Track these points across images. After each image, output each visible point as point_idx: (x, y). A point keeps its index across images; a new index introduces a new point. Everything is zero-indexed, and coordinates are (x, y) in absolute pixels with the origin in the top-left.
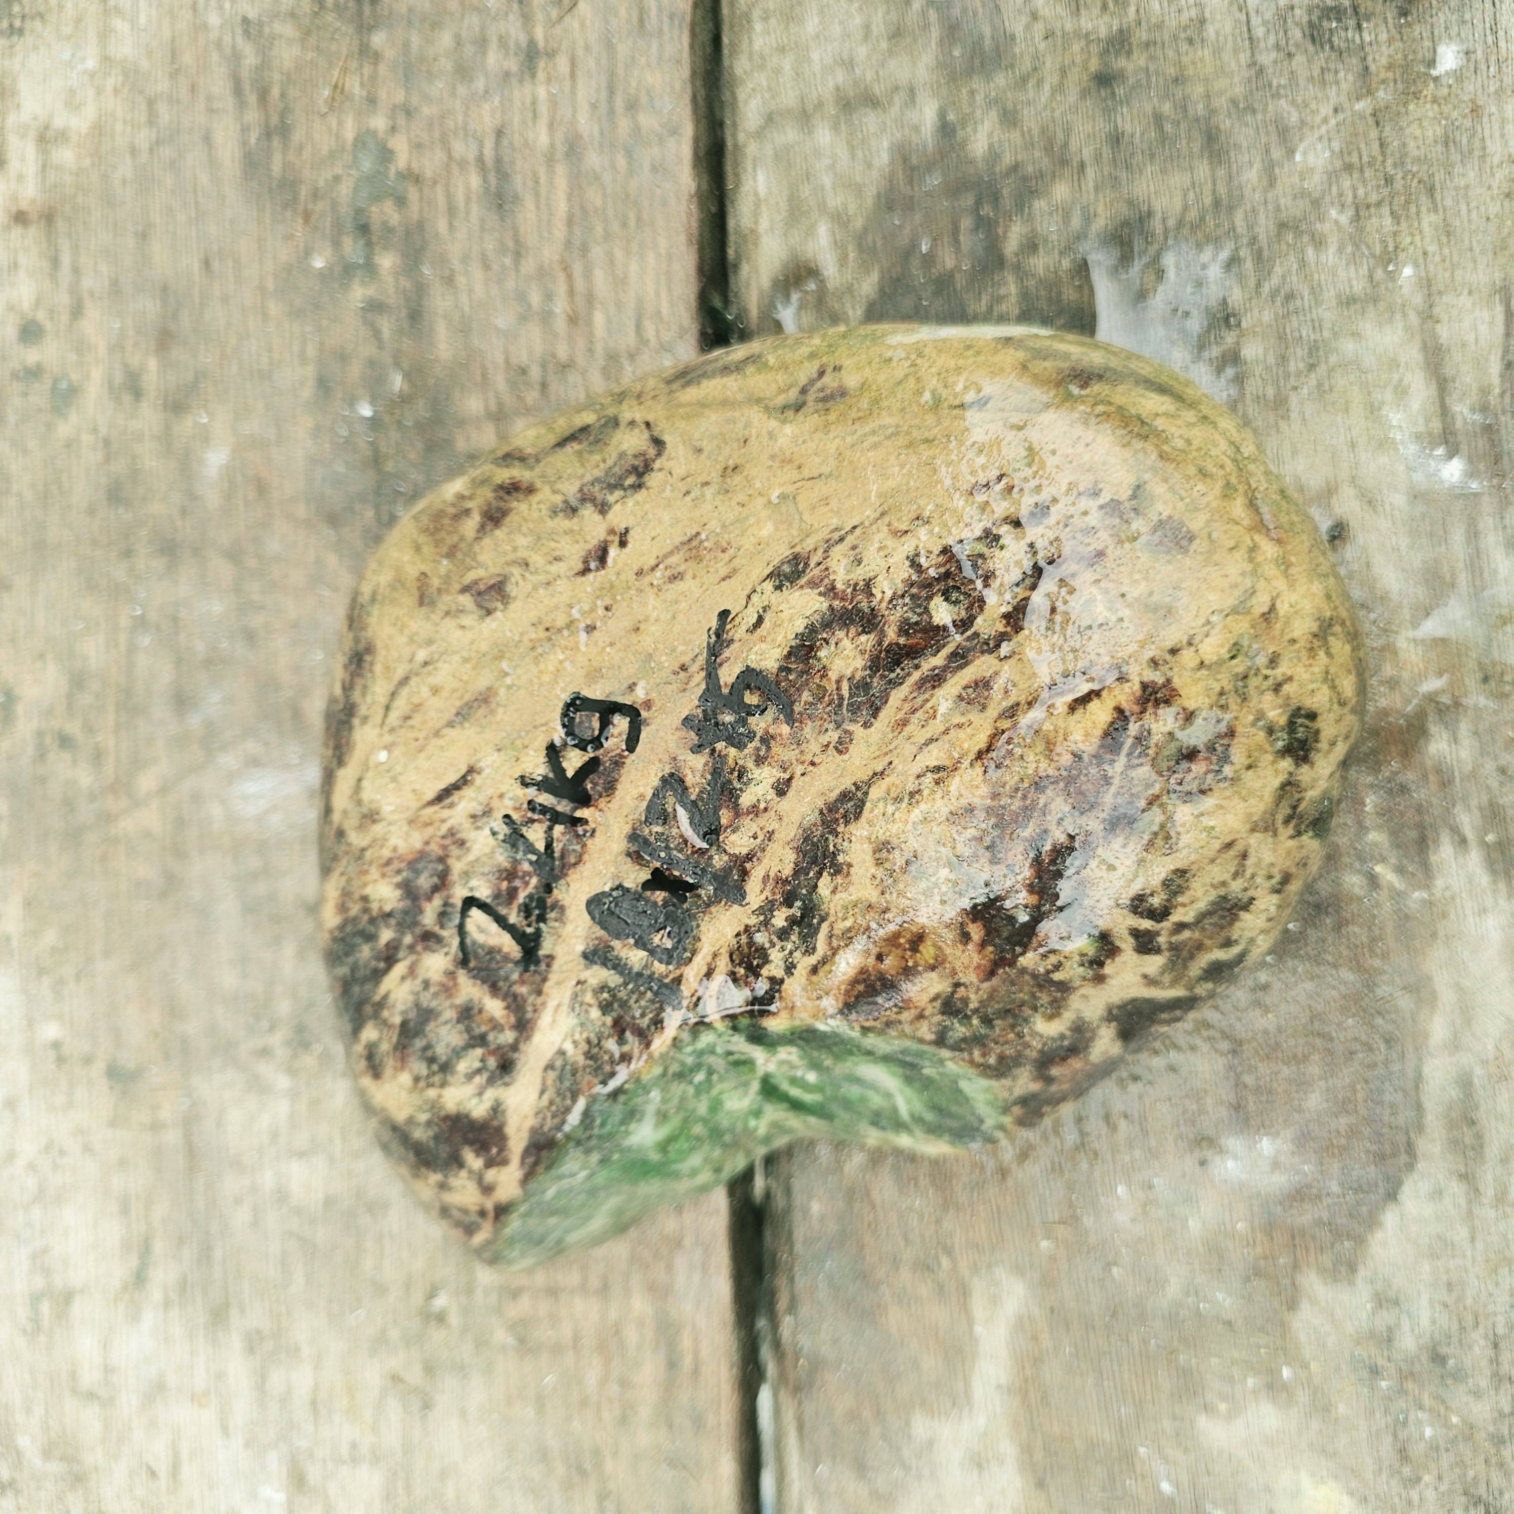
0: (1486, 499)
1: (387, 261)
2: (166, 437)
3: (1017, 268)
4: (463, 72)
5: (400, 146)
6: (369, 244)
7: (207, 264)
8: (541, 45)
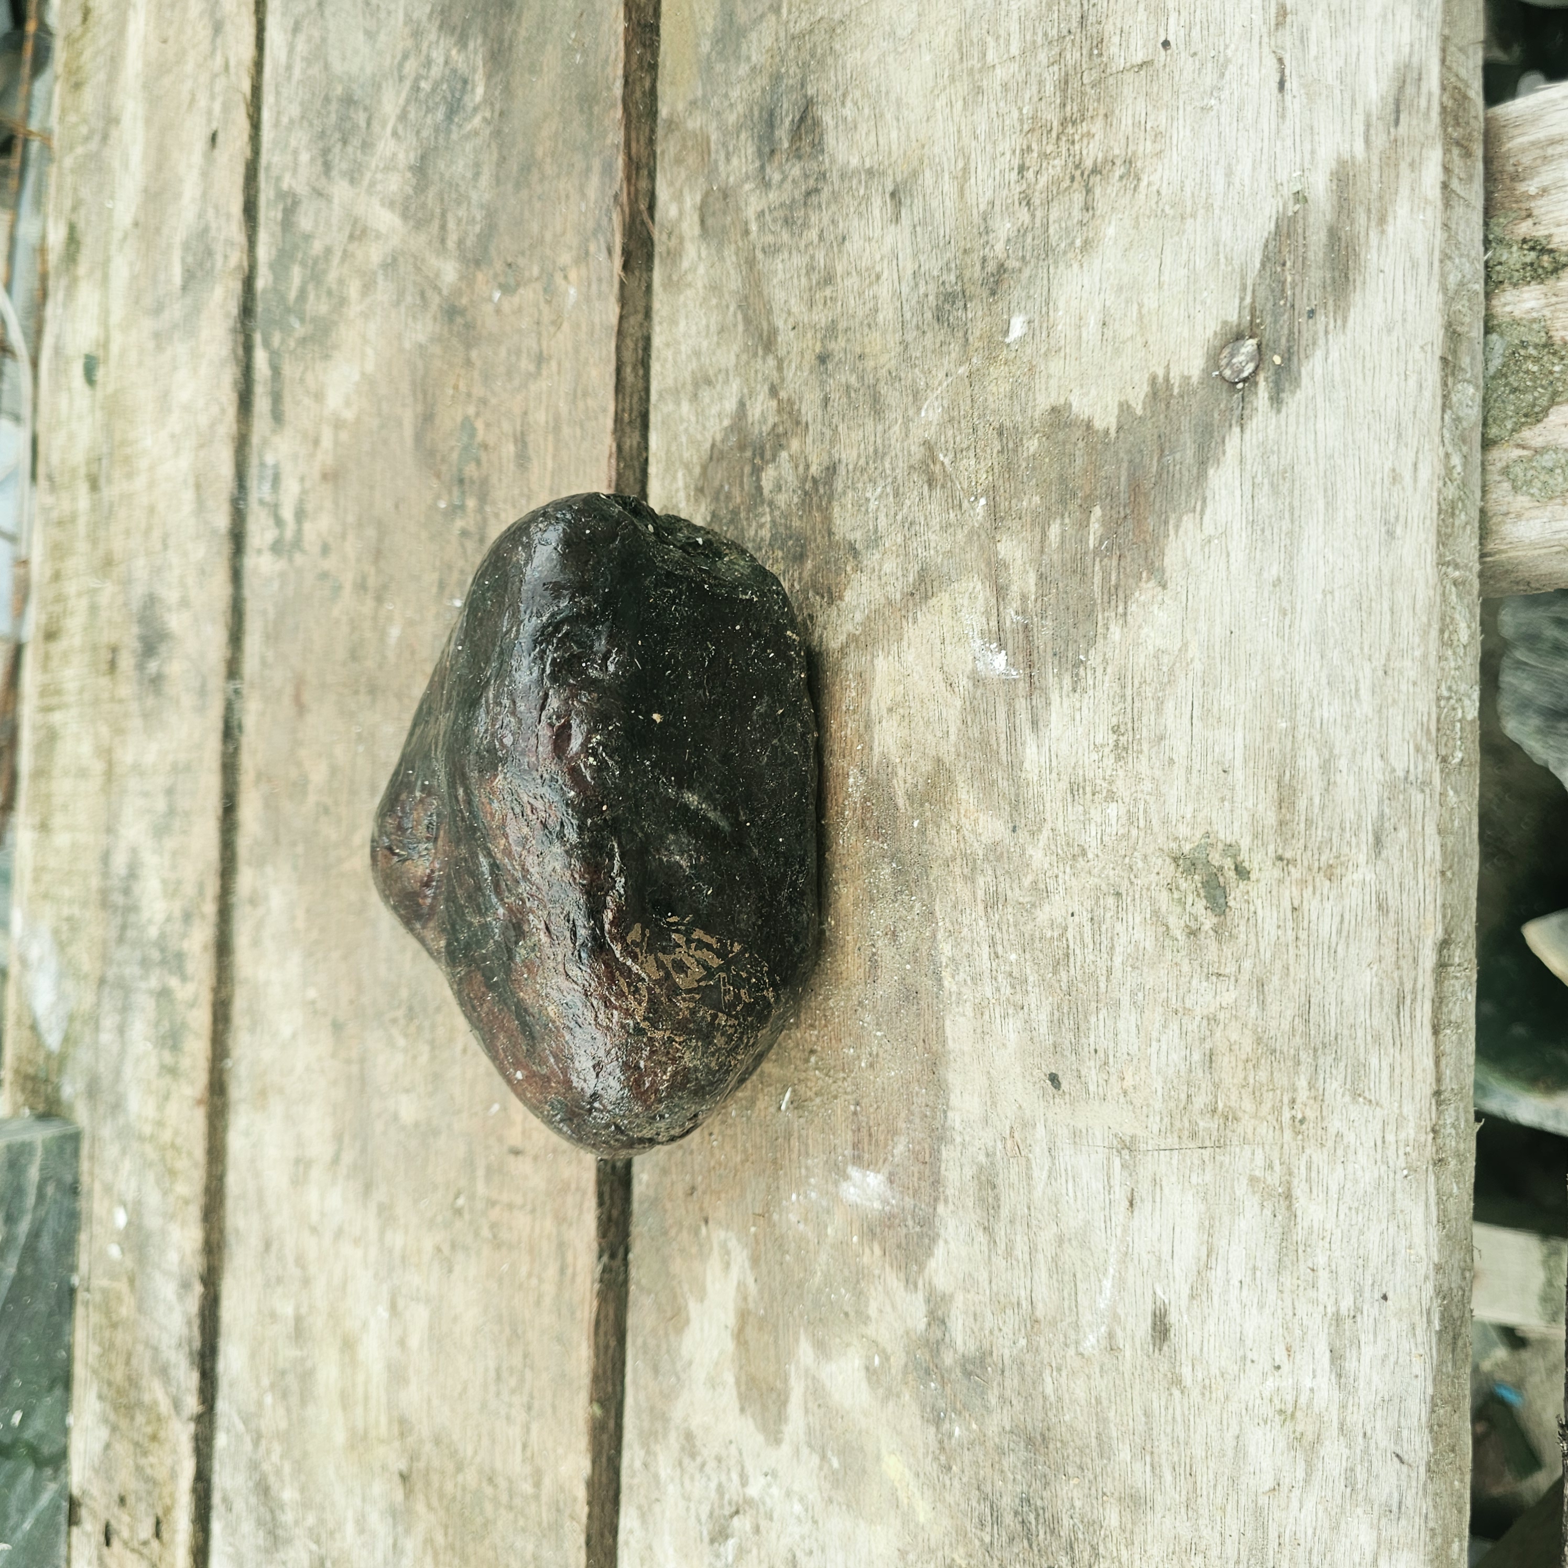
0: (1021, 684)
1: (471, 503)
2: (375, 618)
3: (771, 504)
4: (509, 374)
5: (479, 425)
6: (463, 493)
7: (397, 507)
8: (545, 353)
